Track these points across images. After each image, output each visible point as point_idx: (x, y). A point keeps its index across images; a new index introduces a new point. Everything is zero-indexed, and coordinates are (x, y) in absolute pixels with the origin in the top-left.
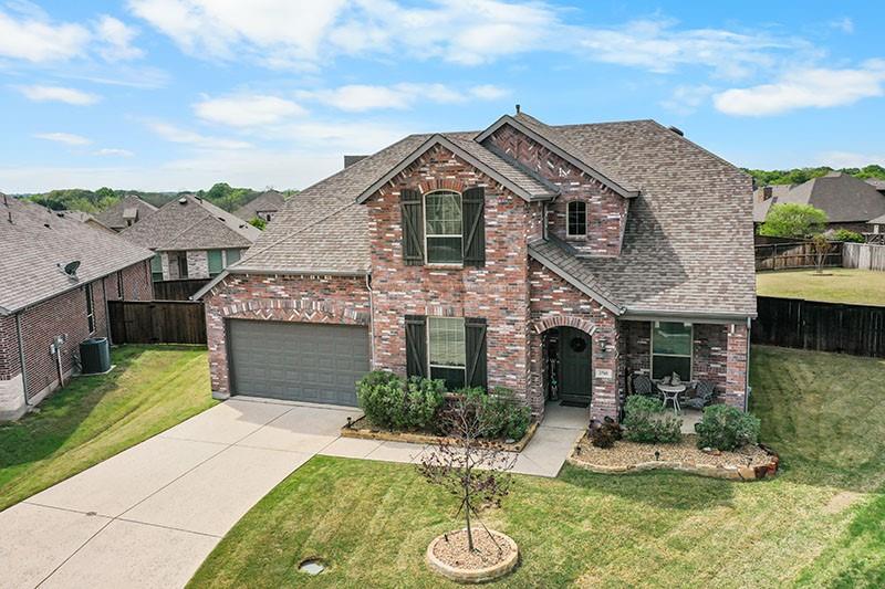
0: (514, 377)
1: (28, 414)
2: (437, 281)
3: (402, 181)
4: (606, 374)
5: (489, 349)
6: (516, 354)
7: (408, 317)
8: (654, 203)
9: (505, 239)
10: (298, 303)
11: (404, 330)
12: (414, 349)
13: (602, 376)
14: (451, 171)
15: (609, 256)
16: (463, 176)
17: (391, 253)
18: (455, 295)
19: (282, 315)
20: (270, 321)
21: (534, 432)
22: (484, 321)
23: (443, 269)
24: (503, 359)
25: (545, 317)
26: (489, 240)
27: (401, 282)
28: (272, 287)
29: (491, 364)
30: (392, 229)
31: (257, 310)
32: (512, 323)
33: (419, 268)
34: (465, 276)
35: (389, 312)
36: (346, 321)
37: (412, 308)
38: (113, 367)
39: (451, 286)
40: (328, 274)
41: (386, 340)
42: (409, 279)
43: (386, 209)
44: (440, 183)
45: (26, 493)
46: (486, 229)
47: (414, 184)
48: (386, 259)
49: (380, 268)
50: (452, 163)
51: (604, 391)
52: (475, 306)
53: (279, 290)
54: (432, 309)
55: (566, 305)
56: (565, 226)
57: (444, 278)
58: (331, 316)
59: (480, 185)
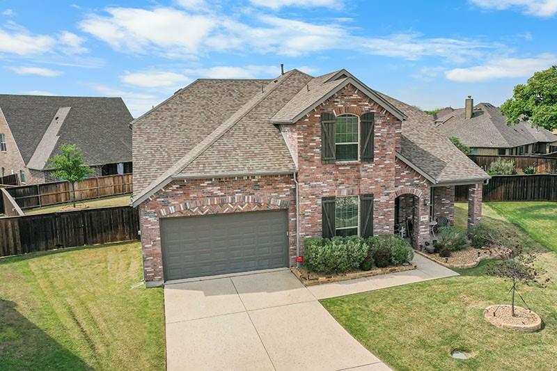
0: (388, 227)
2: (343, 172)
3: (321, 107)
4: (425, 218)
5: (375, 212)
6: (389, 213)
7: (324, 199)
9: (385, 144)
10: (233, 199)
11: (321, 208)
12: (328, 219)
13: (424, 220)
14: (354, 102)
16: (361, 105)
17: (313, 156)
18: (354, 181)
19: (218, 209)
20: (207, 215)
22: (372, 195)
23: (348, 165)
24: (382, 217)
25: (397, 190)
26: (376, 145)
27: (320, 176)
28: (209, 189)
29: (375, 221)
30: (315, 140)
31: (194, 208)
32: (388, 194)
33: (331, 166)
34: (361, 168)
35: (310, 197)
36: (271, 208)
37: (326, 192)
39: (352, 175)
40: (258, 175)
41: (308, 216)
42: (325, 173)
43: (310, 126)
44: (347, 109)
46: (375, 138)
47: (330, 110)
48: (310, 161)
49: (304, 167)
50: (355, 96)
51: (425, 228)
52: (367, 187)
53: (216, 190)
54: (340, 191)
55: (407, 181)
57: (348, 170)
58: (260, 205)
59: (372, 111)
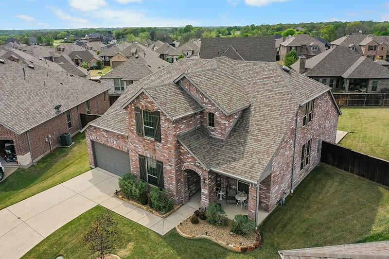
0: (172, 186)
1: (33, 166)
2: (147, 144)
3: (135, 103)
5: (164, 174)
6: (172, 178)
7: (139, 155)
8: (253, 112)
9: (167, 133)
10: (110, 140)
11: (138, 159)
13: (204, 192)
14: (149, 103)
15: (222, 138)
16: (153, 106)
17: (133, 130)
18: (153, 151)
19: (106, 143)
21: (179, 208)
22: (162, 163)
23: (149, 140)
24: (169, 178)
25: (185, 164)
26: (162, 133)
28: (103, 132)
29: (165, 179)
30: (133, 121)
31: (99, 140)
32: (171, 166)
33: (142, 138)
34: (155, 144)
35: (134, 151)
36: (124, 150)
37: (140, 152)
38: (73, 143)
39: (152, 147)
41: (134, 161)
42: (139, 141)
43: (131, 113)
44: (146, 106)
45: (9, 204)
46: (161, 128)
47: (138, 105)
48: (132, 132)
49: (131, 135)
51: (205, 198)
52: (159, 156)
54: (146, 154)
56: (207, 122)
57: (149, 143)
58: (120, 147)
59: (159, 111)
